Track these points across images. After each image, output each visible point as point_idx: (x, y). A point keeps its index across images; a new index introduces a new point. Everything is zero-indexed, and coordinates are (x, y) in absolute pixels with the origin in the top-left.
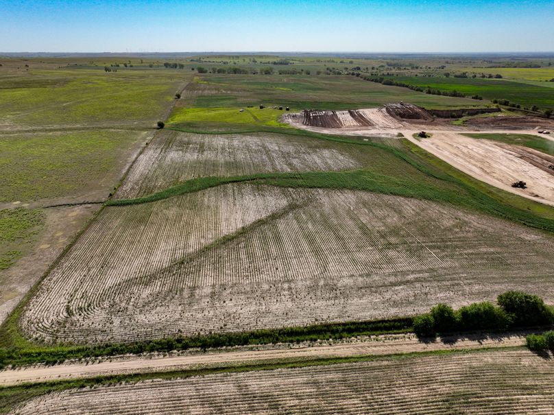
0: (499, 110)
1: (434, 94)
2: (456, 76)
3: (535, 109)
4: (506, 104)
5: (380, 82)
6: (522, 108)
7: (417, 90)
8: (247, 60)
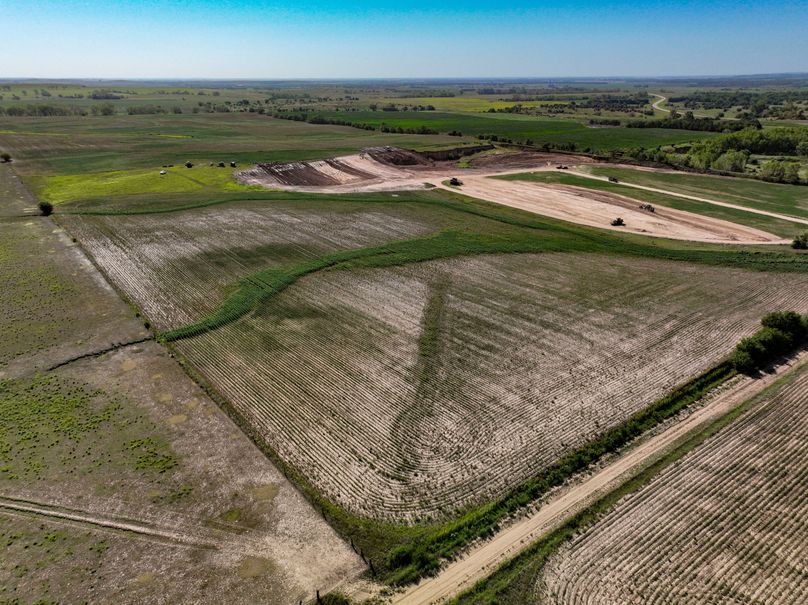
0: (492, 147)
1: (394, 132)
2: (384, 109)
3: (529, 143)
4: (495, 139)
5: (304, 120)
6: (514, 143)
7: (367, 129)
8: (31, 92)
